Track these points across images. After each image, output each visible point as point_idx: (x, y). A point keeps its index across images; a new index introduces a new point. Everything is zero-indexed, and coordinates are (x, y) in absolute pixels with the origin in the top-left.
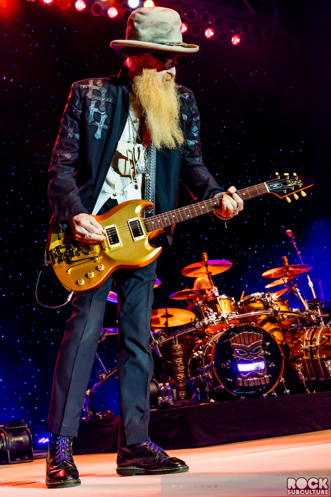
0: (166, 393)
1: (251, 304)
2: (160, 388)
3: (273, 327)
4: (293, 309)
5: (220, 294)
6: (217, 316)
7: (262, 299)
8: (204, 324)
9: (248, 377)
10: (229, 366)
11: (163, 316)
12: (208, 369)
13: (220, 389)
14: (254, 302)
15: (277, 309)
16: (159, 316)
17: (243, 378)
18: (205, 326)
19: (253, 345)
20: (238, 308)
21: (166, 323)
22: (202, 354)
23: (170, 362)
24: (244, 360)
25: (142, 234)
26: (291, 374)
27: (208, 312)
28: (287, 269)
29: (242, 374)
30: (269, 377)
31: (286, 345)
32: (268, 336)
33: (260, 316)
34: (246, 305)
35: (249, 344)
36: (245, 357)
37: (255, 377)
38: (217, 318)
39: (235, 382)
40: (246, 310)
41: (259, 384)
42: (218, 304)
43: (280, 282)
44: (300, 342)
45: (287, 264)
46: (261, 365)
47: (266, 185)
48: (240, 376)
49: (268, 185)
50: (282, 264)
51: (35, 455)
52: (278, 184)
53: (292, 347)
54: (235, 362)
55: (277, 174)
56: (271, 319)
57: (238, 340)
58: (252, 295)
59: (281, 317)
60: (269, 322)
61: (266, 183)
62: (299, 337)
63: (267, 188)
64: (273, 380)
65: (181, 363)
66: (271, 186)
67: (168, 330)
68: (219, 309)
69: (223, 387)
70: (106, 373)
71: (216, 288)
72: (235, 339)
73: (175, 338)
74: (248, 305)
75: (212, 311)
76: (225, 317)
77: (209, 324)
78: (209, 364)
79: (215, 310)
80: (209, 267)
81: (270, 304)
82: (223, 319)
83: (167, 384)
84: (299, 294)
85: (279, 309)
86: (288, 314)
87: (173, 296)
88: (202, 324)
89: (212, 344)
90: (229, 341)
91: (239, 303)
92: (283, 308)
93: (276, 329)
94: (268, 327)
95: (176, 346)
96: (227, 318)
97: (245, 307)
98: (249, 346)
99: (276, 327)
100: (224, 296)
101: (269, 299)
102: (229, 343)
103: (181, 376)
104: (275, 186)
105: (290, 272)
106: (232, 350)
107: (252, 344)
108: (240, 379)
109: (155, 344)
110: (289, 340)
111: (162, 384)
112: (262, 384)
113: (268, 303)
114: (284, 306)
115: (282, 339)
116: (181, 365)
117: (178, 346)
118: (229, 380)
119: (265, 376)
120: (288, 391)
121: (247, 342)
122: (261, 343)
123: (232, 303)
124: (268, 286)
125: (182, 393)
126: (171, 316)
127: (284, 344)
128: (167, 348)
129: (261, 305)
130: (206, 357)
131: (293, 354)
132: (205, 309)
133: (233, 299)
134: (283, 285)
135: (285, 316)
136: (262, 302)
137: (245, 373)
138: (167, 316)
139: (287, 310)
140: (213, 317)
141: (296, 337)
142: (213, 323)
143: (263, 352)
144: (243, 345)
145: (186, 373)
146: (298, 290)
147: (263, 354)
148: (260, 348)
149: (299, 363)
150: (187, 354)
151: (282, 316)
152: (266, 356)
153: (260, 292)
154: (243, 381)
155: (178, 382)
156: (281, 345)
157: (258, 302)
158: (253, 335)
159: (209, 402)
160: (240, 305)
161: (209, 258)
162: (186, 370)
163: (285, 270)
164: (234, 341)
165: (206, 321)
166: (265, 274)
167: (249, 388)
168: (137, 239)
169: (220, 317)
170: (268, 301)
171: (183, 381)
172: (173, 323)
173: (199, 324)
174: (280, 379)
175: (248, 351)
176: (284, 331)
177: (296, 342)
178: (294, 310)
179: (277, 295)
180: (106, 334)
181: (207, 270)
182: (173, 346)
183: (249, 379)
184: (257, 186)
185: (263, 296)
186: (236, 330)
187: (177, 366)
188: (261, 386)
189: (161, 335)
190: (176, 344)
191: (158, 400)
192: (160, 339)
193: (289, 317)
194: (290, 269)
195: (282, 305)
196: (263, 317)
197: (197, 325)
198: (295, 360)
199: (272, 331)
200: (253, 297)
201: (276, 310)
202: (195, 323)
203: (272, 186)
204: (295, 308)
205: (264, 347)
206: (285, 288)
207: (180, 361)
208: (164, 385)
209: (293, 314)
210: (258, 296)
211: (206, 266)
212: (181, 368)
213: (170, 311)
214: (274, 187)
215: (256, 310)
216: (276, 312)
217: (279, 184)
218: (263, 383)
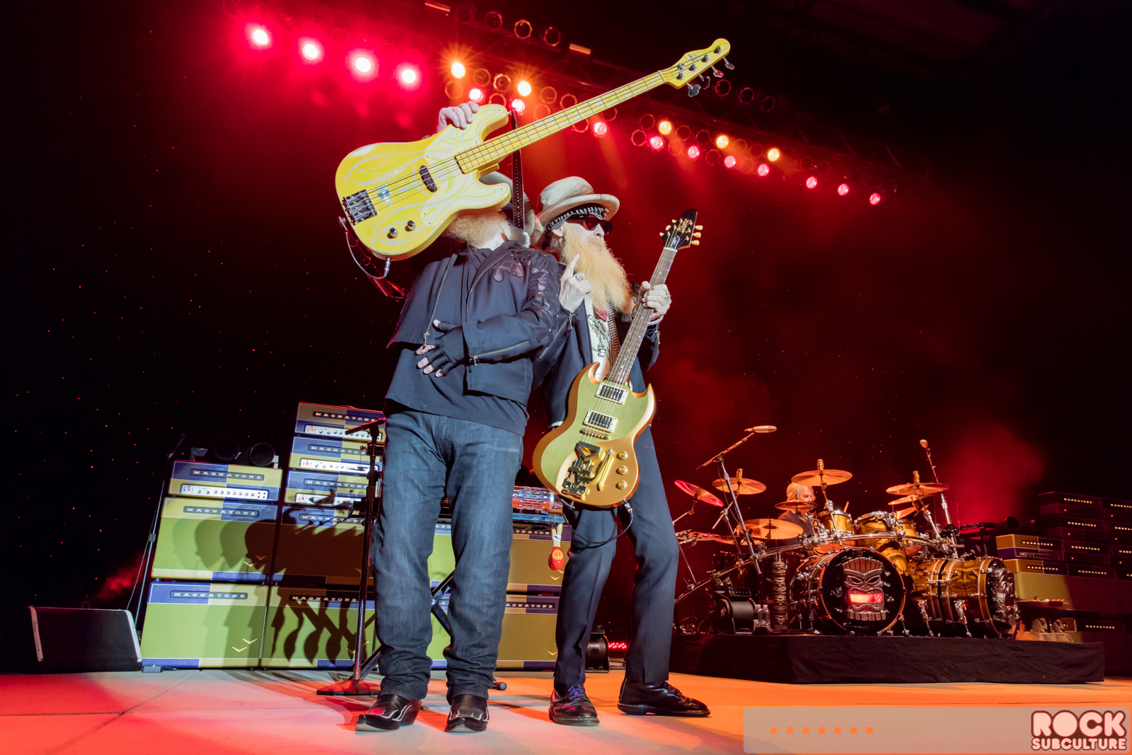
0: (764, 616)
1: (870, 523)
2: (757, 610)
3: (895, 554)
4: (921, 534)
5: (835, 509)
6: (829, 534)
7: (885, 519)
8: (813, 542)
9: (862, 610)
10: (839, 594)
11: (766, 527)
12: (814, 594)
13: (826, 620)
14: (874, 521)
15: (902, 533)
16: (760, 526)
17: (854, 610)
18: (814, 544)
19: (870, 574)
20: (855, 527)
21: (769, 535)
22: (808, 576)
23: (769, 580)
24: (857, 590)
26: (912, 610)
27: (818, 528)
28: (918, 486)
29: (854, 606)
30: (887, 613)
31: (910, 576)
32: (888, 565)
33: (880, 539)
34: (864, 524)
35: (866, 572)
36: (860, 586)
37: (869, 610)
38: (829, 537)
39: (846, 614)
40: (863, 530)
41: (874, 620)
42: (832, 520)
43: (908, 499)
44: (926, 574)
45: (918, 481)
46: (879, 598)
48: (852, 608)
50: (911, 480)
51: (611, 664)
53: (916, 580)
54: (846, 591)
56: (893, 544)
57: (853, 566)
58: (873, 513)
59: (905, 543)
60: (891, 547)
62: (926, 569)
64: (890, 617)
65: (783, 583)
67: (771, 544)
68: (832, 526)
69: (831, 618)
70: (695, 584)
71: (831, 502)
72: (849, 564)
73: (778, 555)
74: (867, 525)
75: (823, 527)
76: (839, 536)
77: (819, 542)
78: (815, 589)
79: (827, 526)
80: (824, 476)
81: (893, 526)
82: (836, 538)
83: (766, 606)
84: (930, 517)
85: (904, 533)
86: (914, 540)
87: (779, 506)
88: (810, 542)
89: (821, 566)
90: (841, 566)
91: (856, 521)
92: (909, 532)
93: (898, 557)
94: (888, 553)
95: (779, 563)
96: (841, 538)
97: (863, 527)
98: (865, 574)
99: (898, 554)
100: (838, 512)
101: (892, 521)
102: (841, 568)
103: (781, 598)
105: (921, 489)
106: (844, 576)
107: (869, 572)
108: (851, 611)
109: (755, 558)
110: (913, 571)
111: (760, 605)
112: (877, 620)
113: (891, 525)
114: (910, 530)
115: (905, 569)
116: (783, 585)
117: (780, 563)
118: (838, 610)
119: (882, 611)
120: (907, 631)
121: (863, 568)
122: (880, 572)
123: (848, 521)
124: (893, 503)
125: (781, 618)
126: (774, 528)
127: (907, 574)
128: (768, 564)
129: (882, 527)
130: (812, 580)
131: (916, 587)
132: (816, 524)
133: (850, 515)
134: (911, 503)
135: (910, 542)
136: (884, 522)
137: (858, 604)
138: (770, 527)
139: (914, 536)
140: (824, 535)
141: (922, 568)
142: (824, 542)
143: (881, 582)
144: (859, 572)
145: (787, 595)
146: (929, 513)
147: (882, 585)
148: (878, 578)
149: (924, 598)
150: (790, 574)
151: (907, 541)
152: (884, 587)
153: (883, 510)
154: (855, 614)
155: (778, 604)
156: (903, 575)
157: (879, 522)
158: (871, 562)
159: (813, 633)
160: (857, 524)
161: (826, 467)
162: (787, 591)
163: (916, 488)
164: (848, 567)
165: (815, 539)
166: (889, 490)
167: (861, 623)
169: (832, 536)
170: (892, 523)
171: (783, 604)
172: (776, 535)
173: (808, 541)
174: (899, 616)
175: (863, 580)
176: (908, 558)
177: (921, 574)
178: (922, 536)
179: (902, 514)
180: (698, 540)
181: (822, 480)
182: (775, 563)
183: (861, 612)
185: (886, 517)
186: (850, 553)
187: (777, 585)
188: (876, 622)
189: (762, 548)
190: (778, 561)
191: (753, 623)
192: (761, 554)
193: (915, 543)
194: (921, 486)
195: (908, 528)
196: (883, 541)
197: (805, 541)
198: (919, 594)
199: (893, 558)
200: (873, 516)
201: (900, 535)
202: (803, 540)
204: (923, 533)
205: (884, 578)
206: (912, 506)
207: (782, 580)
208: (762, 607)
209: (920, 541)
210: (880, 516)
211: (821, 475)
212: (782, 589)
213: (774, 522)
215: (876, 532)
216: (900, 537)
218: (879, 619)
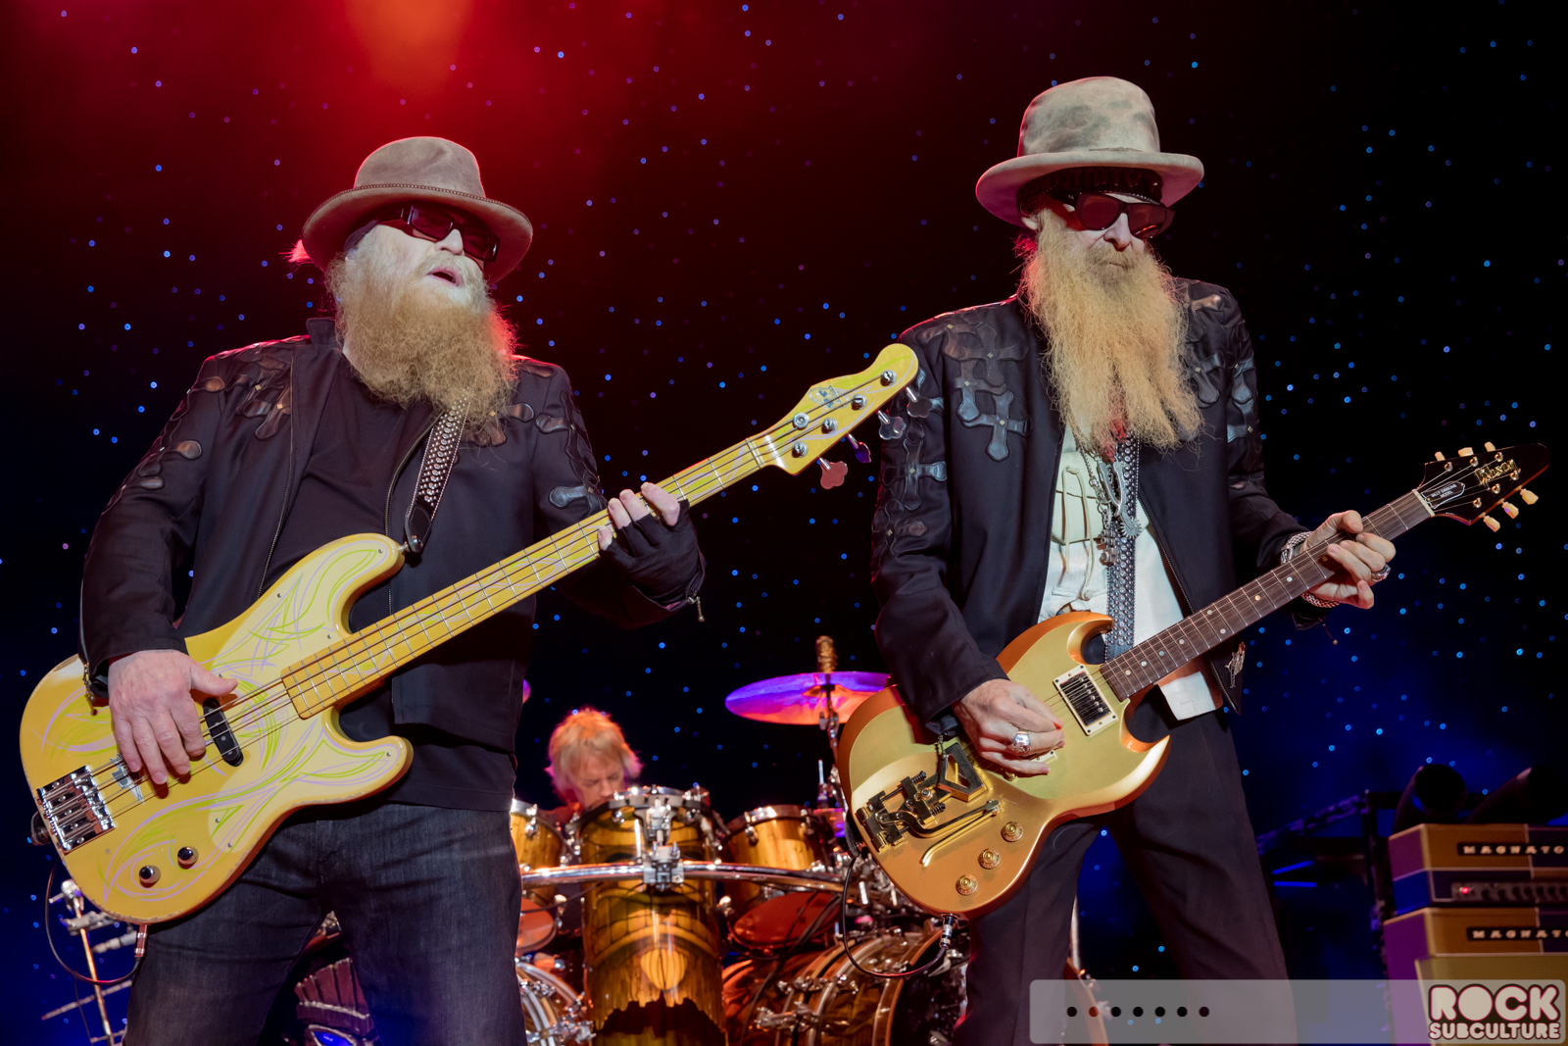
25: (1107, 711)
47: (1420, 498)
49: (1426, 494)
52: (1452, 487)
55: (1440, 456)
61: (1419, 491)
63: (1424, 503)
66: (1433, 495)
104: (1446, 494)
168: (1095, 727)
184: (1393, 506)
203: (1439, 496)
214: (1442, 496)
217: (1455, 486)
